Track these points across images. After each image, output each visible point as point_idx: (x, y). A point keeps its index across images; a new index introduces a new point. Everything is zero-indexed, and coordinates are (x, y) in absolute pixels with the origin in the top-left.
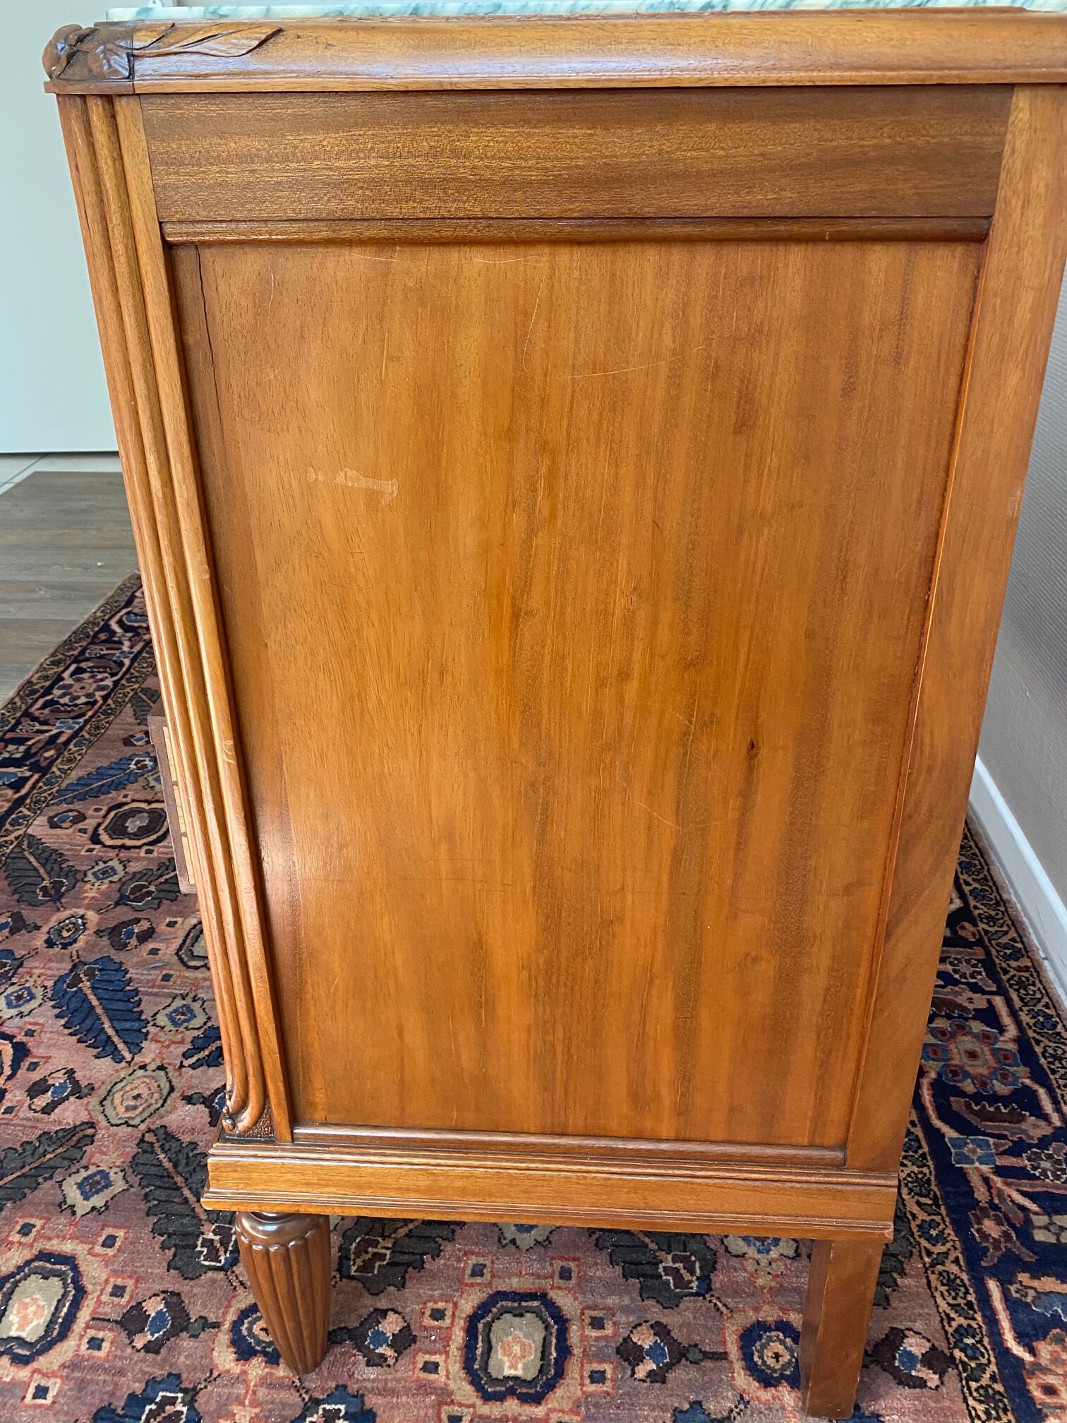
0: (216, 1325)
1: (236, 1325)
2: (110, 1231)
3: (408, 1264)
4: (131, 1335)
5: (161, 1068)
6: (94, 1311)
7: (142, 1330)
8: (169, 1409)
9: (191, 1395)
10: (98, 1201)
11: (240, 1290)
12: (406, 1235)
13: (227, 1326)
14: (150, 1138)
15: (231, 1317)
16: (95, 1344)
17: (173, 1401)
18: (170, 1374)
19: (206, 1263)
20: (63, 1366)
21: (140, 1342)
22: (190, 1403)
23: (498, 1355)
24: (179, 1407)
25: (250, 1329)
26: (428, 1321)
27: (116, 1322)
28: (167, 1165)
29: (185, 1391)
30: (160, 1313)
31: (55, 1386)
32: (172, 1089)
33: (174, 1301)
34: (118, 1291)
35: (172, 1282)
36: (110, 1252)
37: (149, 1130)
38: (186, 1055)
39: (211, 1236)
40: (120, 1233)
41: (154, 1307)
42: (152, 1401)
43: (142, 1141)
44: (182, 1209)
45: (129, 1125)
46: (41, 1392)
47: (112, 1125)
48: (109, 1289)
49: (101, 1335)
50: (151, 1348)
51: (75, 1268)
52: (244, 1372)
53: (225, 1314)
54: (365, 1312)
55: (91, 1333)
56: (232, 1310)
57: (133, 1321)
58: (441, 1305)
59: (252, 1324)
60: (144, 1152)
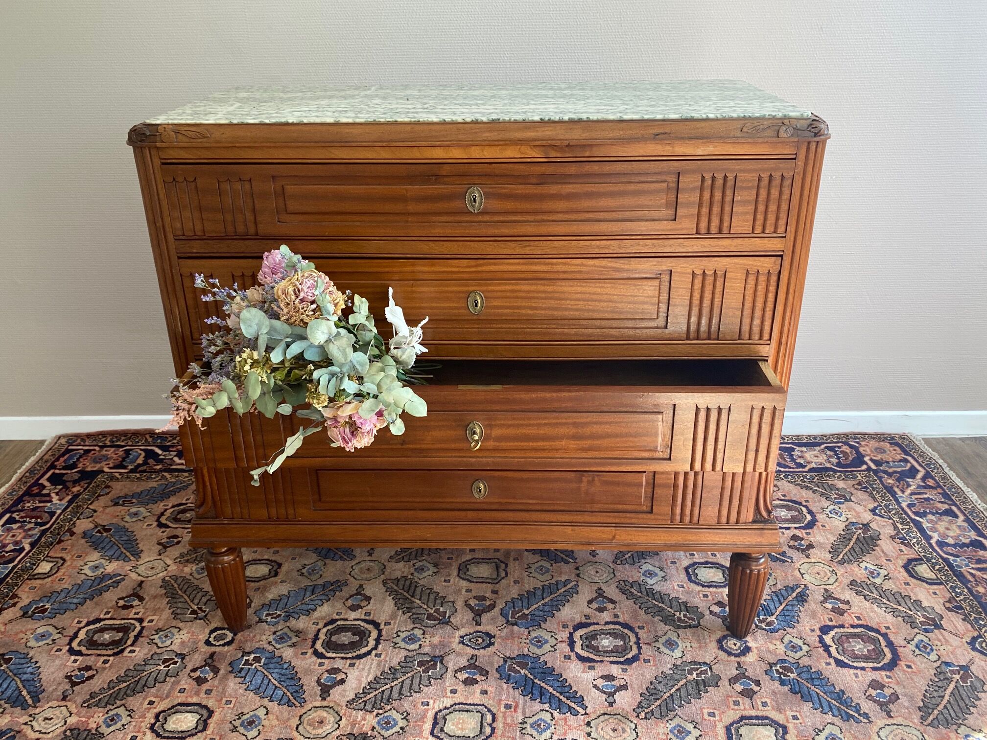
0: (739, 663)
1: (736, 655)
2: (706, 716)
3: (686, 607)
4: (755, 693)
5: (588, 724)
6: (751, 710)
7: (751, 689)
8: (781, 670)
9: (771, 665)
10: (690, 727)
11: (719, 658)
12: (671, 608)
13: (738, 659)
14: (643, 715)
15: (733, 658)
16: (765, 704)
17: (777, 671)
18: (766, 674)
19: (710, 674)
20: (780, 712)
21: (756, 688)
22: (775, 664)
23: (715, 579)
24: (778, 668)
25: (737, 650)
26: (710, 597)
27: (751, 700)
28: (658, 702)
29: (771, 667)
30: (741, 684)
31: (790, 714)
32: (604, 714)
33: (733, 680)
34: (737, 703)
35: (724, 683)
36: (717, 712)
37: (638, 716)
38: (576, 714)
39: (694, 676)
40: (706, 711)
41: (739, 687)
42: (780, 677)
43: (646, 718)
44: (683, 690)
45: (636, 728)
46: (795, 718)
47: (637, 736)
48: (736, 707)
49: (760, 703)
50: (758, 683)
51: (732, 724)
52: (756, 648)
53: (732, 661)
54: (713, 618)
55: (760, 707)
56: (729, 659)
57: (748, 694)
58: (701, 596)
59: (734, 650)
60: (653, 715)
